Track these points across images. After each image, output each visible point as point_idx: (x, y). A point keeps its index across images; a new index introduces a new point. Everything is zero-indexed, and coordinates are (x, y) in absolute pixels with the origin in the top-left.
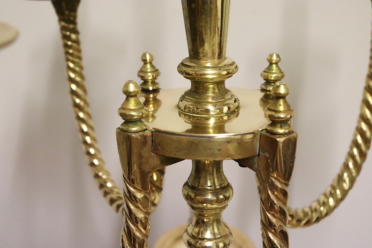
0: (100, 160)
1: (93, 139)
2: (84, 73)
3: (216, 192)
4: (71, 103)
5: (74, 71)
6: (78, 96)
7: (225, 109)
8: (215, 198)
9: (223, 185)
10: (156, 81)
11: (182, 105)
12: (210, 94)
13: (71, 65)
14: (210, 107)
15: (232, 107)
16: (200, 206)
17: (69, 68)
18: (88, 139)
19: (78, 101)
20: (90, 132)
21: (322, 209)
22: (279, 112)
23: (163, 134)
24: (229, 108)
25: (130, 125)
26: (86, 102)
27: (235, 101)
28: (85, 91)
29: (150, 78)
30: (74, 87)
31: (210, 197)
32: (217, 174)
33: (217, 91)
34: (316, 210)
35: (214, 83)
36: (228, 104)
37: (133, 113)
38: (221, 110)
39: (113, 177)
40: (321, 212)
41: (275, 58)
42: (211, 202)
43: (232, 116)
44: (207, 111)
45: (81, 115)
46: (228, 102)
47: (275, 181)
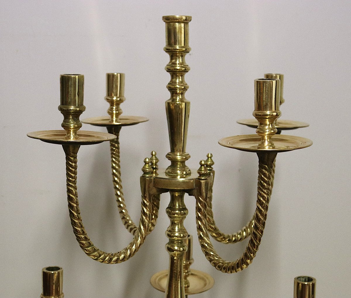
0: (125, 210)
1: (122, 199)
2: (120, 164)
3: (180, 210)
4: (112, 179)
5: (115, 163)
6: (116, 176)
7: (184, 173)
8: (179, 212)
9: (183, 207)
10: (157, 164)
11: (167, 171)
12: (179, 166)
13: (114, 160)
14: (179, 172)
15: (187, 172)
16: (173, 216)
17: (113, 161)
18: (120, 199)
19: (116, 179)
20: (121, 195)
21: (239, 236)
22: (202, 171)
23: (158, 179)
24: (186, 173)
26: (120, 180)
27: (189, 170)
28: (120, 173)
29: (154, 162)
30: (114, 171)
31: (177, 212)
32: (181, 202)
33: (181, 165)
34: (235, 236)
35: (180, 162)
36: (186, 171)
37: (147, 170)
38: (183, 173)
39: (132, 218)
40: (238, 237)
41: (210, 155)
42: (177, 214)
43: (187, 176)
44: (177, 173)
45: (117, 186)
46: (186, 170)
47: (200, 198)
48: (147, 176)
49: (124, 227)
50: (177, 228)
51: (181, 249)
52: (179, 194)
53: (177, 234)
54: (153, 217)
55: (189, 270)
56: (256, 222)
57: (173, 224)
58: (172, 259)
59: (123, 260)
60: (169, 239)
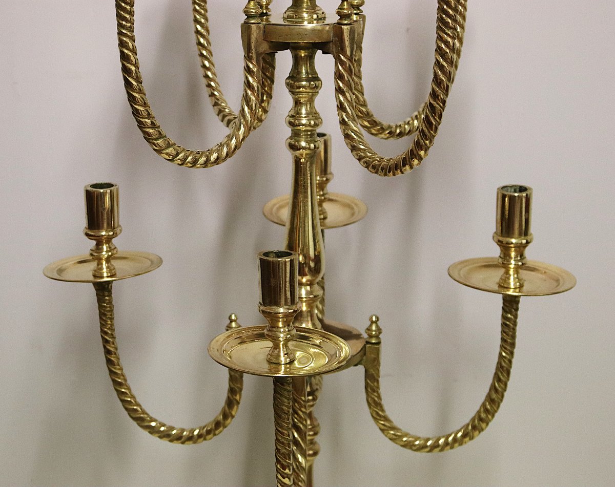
0: (219, 91)
1: (214, 74)
2: (208, 15)
3: (308, 80)
4: (195, 41)
5: (200, 13)
6: (203, 36)
7: (315, 16)
8: (308, 84)
9: (314, 76)
10: (269, 7)
11: (286, 16)
12: (305, 5)
13: (198, 8)
14: (305, 15)
15: (320, 17)
16: (298, 90)
17: (195, 10)
18: (209, 74)
19: (202, 40)
20: (212, 67)
21: (406, 126)
22: (344, 9)
23: (271, 26)
24: (317, 16)
25: (250, 19)
26: (208, 42)
27: (323, 13)
28: (208, 31)
29: (264, 3)
30: (199, 27)
31: (304, 83)
32: (310, 66)
33: (309, 4)
34: (400, 126)
36: (318, 13)
37: (253, 11)
38: (312, 18)
39: (229, 105)
40: (405, 128)
42: (304, 87)
43: (320, 21)
44: (302, 18)
45: (204, 52)
46: (317, 12)
47: (342, 57)
48: (253, 21)
49: (217, 119)
50: (303, 111)
51: (312, 146)
52: (306, 54)
53: (304, 121)
54: (265, 98)
55: (325, 192)
56: (434, 86)
57: (297, 103)
58: (297, 162)
59: (217, 161)
60: (292, 130)
